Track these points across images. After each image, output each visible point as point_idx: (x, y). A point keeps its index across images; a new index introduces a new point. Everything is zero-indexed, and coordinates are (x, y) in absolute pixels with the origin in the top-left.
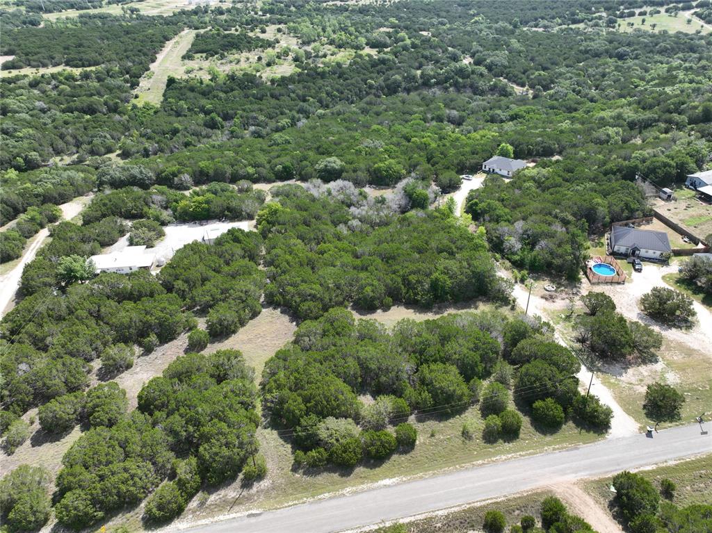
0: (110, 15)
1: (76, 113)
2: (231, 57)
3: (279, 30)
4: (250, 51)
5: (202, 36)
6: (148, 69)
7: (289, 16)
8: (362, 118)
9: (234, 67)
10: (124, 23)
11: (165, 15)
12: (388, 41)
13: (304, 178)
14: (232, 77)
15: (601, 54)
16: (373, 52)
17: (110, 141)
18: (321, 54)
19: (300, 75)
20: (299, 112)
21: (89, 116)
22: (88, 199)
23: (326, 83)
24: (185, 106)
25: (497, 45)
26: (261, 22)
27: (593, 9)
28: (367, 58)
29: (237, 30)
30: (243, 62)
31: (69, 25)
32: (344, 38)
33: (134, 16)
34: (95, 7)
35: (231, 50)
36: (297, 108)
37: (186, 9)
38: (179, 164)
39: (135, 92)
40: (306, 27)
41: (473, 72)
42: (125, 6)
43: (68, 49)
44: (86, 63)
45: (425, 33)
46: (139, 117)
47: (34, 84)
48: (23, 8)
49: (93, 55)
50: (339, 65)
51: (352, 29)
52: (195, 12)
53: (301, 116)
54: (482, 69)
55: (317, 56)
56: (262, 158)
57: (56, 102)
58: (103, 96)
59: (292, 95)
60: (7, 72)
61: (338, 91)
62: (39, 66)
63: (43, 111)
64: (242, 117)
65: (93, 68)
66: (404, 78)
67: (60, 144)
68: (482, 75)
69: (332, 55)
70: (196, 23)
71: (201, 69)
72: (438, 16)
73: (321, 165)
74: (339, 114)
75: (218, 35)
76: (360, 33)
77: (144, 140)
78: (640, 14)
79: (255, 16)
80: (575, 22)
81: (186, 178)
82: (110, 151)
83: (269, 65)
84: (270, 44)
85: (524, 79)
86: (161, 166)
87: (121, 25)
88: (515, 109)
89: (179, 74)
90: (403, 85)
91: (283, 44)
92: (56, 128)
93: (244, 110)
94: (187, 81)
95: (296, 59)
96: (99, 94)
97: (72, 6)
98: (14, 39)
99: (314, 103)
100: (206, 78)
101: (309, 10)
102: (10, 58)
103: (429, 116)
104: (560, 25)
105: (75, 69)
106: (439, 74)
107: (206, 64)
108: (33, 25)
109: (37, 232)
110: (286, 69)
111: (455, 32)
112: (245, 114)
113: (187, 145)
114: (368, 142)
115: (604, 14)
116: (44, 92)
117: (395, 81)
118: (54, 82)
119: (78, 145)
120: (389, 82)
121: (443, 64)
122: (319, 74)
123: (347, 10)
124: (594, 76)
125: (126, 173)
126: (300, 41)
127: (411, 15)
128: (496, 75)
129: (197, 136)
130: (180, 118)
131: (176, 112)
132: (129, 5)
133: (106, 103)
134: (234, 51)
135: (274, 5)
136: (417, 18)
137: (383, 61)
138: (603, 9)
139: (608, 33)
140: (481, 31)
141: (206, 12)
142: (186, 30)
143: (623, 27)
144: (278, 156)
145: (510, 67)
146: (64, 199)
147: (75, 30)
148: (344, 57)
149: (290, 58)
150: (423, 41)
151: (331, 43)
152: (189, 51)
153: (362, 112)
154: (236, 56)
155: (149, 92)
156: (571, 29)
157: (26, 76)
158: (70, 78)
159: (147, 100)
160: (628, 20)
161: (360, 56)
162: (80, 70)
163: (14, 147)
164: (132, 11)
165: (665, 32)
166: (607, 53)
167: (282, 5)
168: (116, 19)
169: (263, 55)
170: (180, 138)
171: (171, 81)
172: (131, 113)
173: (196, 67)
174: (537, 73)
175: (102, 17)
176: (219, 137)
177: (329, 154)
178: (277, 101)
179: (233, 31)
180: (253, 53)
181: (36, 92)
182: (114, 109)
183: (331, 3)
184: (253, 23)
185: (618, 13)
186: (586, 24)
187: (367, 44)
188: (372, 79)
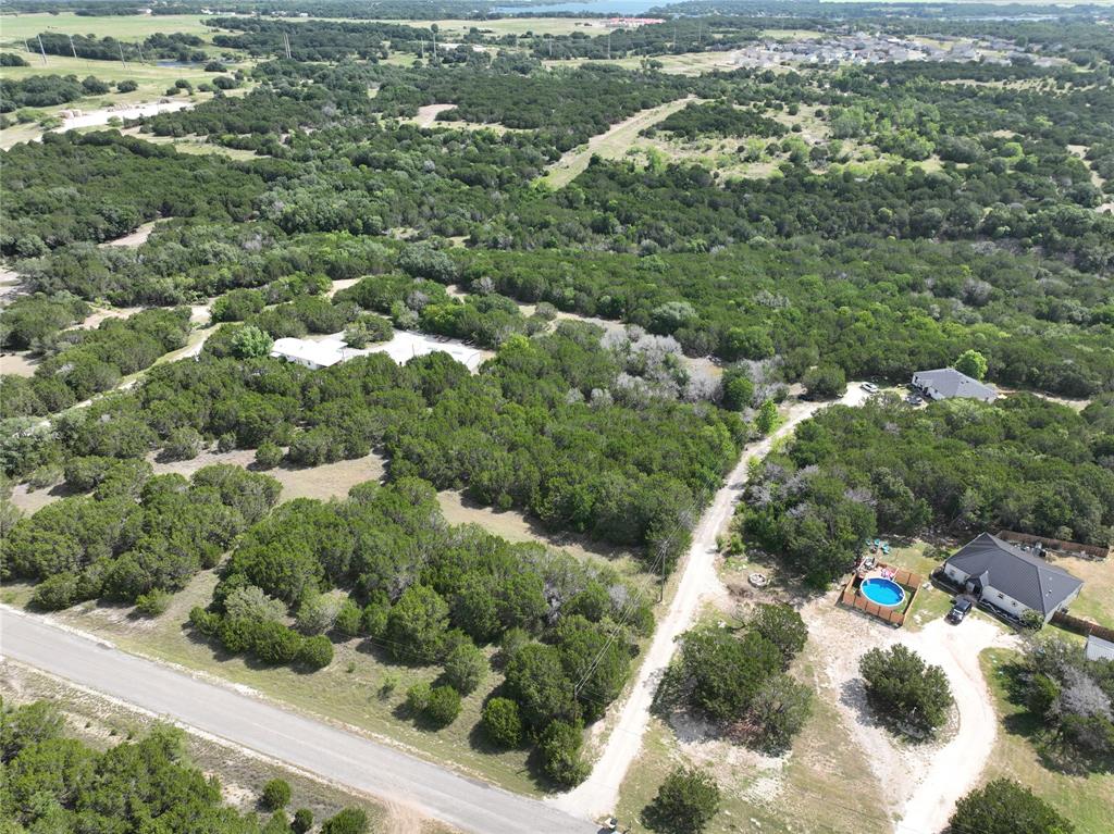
6: (585, 142)
9: (694, 155)
28: (910, 174)
30: (713, 151)
39: (549, 169)
60: (438, 123)
61: (819, 214)
62: (472, 121)
65: (523, 131)
71: (648, 152)
83: (745, 160)
89: (615, 154)
90: (945, 226)
94: (617, 165)
100: (642, 164)
102: (451, 108)
105: (504, 129)
106: (1021, 220)
107: (661, 147)
110: (766, 170)
117: (930, 218)
120: (918, 217)
137: (933, 183)
152: (656, 124)
155: (565, 171)
159: (556, 180)
161: (901, 170)
169: (748, 145)
171: (595, 161)
173: (646, 147)
187: (936, 153)
188: (891, 207)
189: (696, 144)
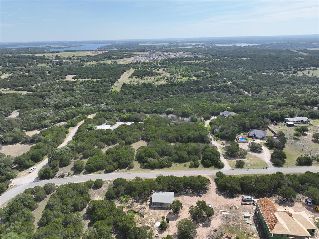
0: (107, 63)
1: (93, 92)
2: (145, 78)
3: (164, 70)
4: (152, 76)
5: (137, 71)
6: (117, 80)
7: (169, 65)
8: (185, 98)
9: (146, 81)
10: (111, 66)
11: (125, 64)
12: (202, 75)
13: (161, 114)
14: (144, 84)
15: (285, 83)
16: (195, 79)
17: (103, 101)
18: (176, 78)
19: (167, 84)
20: (164, 96)
21: (97, 93)
22: (95, 115)
23: (176, 87)
24: (127, 92)
25: (243, 78)
26: (158, 67)
27: (289, 67)
28: (192, 80)
29: (149, 70)
30: (149, 80)
31: (93, 66)
32: (186, 73)
33: (115, 64)
34: (102, 61)
35: (145, 76)
36: (164, 94)
37: (133, 62)
38: (123, 107)
39: (112, 87)
40: (173, 69)
41: (230, 86)
42: (112, 61)
43: (93, 73)
44: (98, 78)
45: (217, 73)
46: (112, 94)
47: (82, 83)
48: (79, 61)
49: (100, 75)
50: (181, 82)
51: (190, 71)
52: (136, 63)
53: (165, 97)
54: (234, 85)
55: (175, 79)
56: (149, 107)
57: (88, 89)
58: (102, 88)
59: (163, 90)
60: (73, 80)
61: (180, 90)
62: (83, 78)
63: (84, 91)
64: (145, 96)
65: (100, 79)
66: (204, 87)
67: (88, 100)
68: (234, 88)
69: (180, 79)
70: (135, 67)
71: (134, 81)
72: (225, 67)
73: (167, 110)
74: (178, 97)
75: (142, 71)
76: (192, 72)
77: (113, 101)
78: (308, 70)
79: (157, 65)
80: (279, 71)
81: (125, 111)
82: (102, 103)
83: (157, 81)
84: (159, 74)
85: (250, 89)
86: (117, 107)
87: (110, 67)
88: (241, 98)
89: (127, 82)
90: (204, 89)
91: (164, 74)
92: (87, 96)
93: (146, 94)
94: (129, 84)
95: (167, 79)
96: (101, 87)
97: (95, 60)
98: (77, 70)
99: (170, 93)
100: (136, 84)
101: (177, 64)
102: (75, 76)
103: (209, 99)
104: (274, 72)
105: (94, 80)
106: (217, 86)
107: (136, 80)
108: (82, 66)
109: (81, 121)
110: (163, 82)
111: (229, 73)
112: (146, 95)
113: (126, 103)
114: (184, 105)
115: (293, 69)
116: (84, 86)
117: (201, 88)
118: (87, 83)
119: (93, 101)
120: (198, 88)
121: (220, 83)
122: (174, 84)
123: (191, 64)
124: (278, 90)
125: (107, 108)
126: (170, 74)
127: (214, 67)
128: (240, 88)
129: (130, 101)
130: (125, 95)
131: (124, 93)
132: (114, 60)
133: (103, 90)
134: (147, 76)
135: (164, 61)
136: (217, 68)
137: (197, 81)
138: (293, 67)
139: (292, 76)
140: (239, 73)
141: (140, 63)
142: (132, 69)
143: (300, 74)
144: (154, 107)
145: (245, 86)
146: (88, 114)
147: (95, 68)
148: (184, 79)
149: (165, 79)
150: (215, 75)
151: (181, 75)
152: (132, 75)
153: (186, 97)
154: (147, 78)
155: (117, 87)
156: (278, 74)
157: (79, 81)
158: (93, 82)
159: (115, 89)
160: (303, 72)
161: (190, 80)
162: (96, 80)
163: (75, 100)
164: (114, 62)
165: (316, 76)
166: (288, 83)
167: (167, 62)
168: (109, 65)
169: (156, 78)
170: (124, 101)
171: (124, 84)
172: (110, 93)
173: (133, 80)
174: (255, 88)
175: (104, 64)
176: (137, 102)
177: (170, 107)
178: (158, 92)
179: (148, 70)
180: (153, 77)
181: (82, 86)
182: (105, 92)
183: (185, 62)
184: (155, 67)
185: (299, 69)
186: (284, 72)
187: (194, 76)
188: (193, 87)
189: (144, 79)
